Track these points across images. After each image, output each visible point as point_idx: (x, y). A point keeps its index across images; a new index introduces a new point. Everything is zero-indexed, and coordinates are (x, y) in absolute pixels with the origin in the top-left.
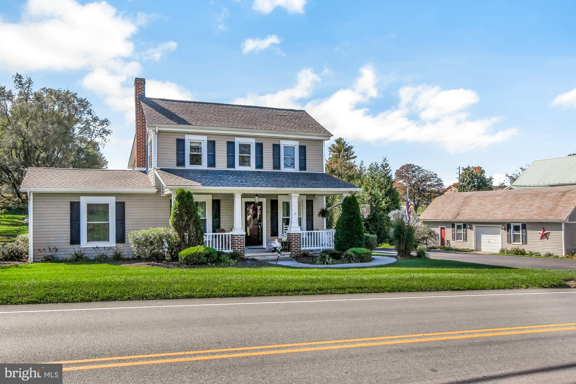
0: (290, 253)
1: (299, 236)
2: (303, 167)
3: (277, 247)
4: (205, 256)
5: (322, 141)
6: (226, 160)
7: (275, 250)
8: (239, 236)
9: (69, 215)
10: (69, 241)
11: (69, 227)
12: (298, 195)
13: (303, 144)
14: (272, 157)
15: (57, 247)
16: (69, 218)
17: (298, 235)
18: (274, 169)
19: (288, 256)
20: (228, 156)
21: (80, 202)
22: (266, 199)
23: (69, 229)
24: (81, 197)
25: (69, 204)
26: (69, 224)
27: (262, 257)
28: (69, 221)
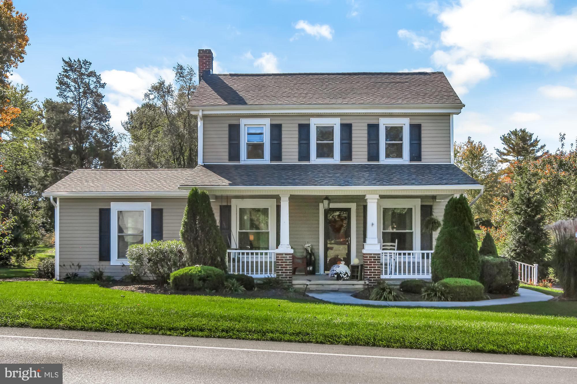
0: (362, 282)
1: (378, 257)
2: (416, 154)
3: (341, 273)
4: (200, 280)
5: (448, 115)
6: (297, 150)
7: (339, 277)
8: (284, 256)
9: (98, 225)
10: (98, 257)
11: (98, 239)
12: (377, 197)
13: (416, 122)
14: (366, 142)
15: (81, 264)
16: (98, 228)
17: (376, 256)
18: (369, 160)
19: (361, 287)
20: (300, 144)
21: (110, 209)
22: (356, 204)
23: (98, 242)
24: (112, 203)
25: (98, 211)
26: (98, 235)
27: (319, 286)
28: (98, 232)
